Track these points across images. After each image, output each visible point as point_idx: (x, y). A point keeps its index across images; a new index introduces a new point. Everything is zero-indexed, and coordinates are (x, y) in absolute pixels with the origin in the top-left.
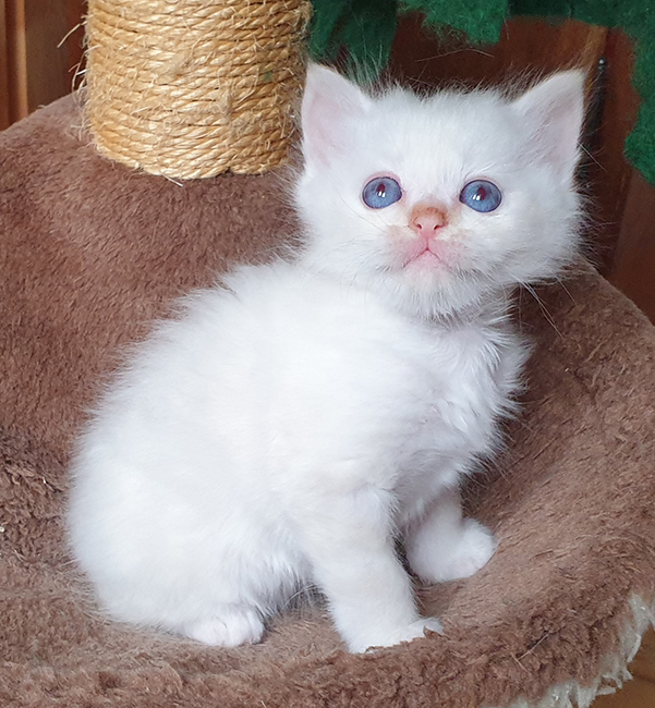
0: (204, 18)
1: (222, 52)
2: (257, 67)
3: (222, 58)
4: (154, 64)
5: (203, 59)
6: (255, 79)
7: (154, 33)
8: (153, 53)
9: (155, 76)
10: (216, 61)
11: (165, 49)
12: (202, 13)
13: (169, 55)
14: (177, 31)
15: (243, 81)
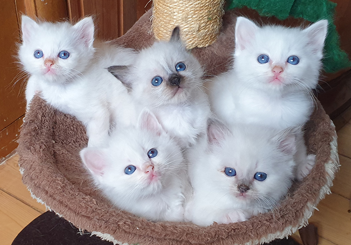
0: (191, 4)
1: (196, 14)
2: (207, 17)
3: (196, 15)
4: (175, 17)
5: (190, 16)
6: (206, 20)
7: (175, 8)
8: (175, 14)
9: (175, 21)
10: (194, 16)
11: (179, 13)
12: (191, 3)
13: (180, 15)
14: (183, 8)
15: (202, 21)
